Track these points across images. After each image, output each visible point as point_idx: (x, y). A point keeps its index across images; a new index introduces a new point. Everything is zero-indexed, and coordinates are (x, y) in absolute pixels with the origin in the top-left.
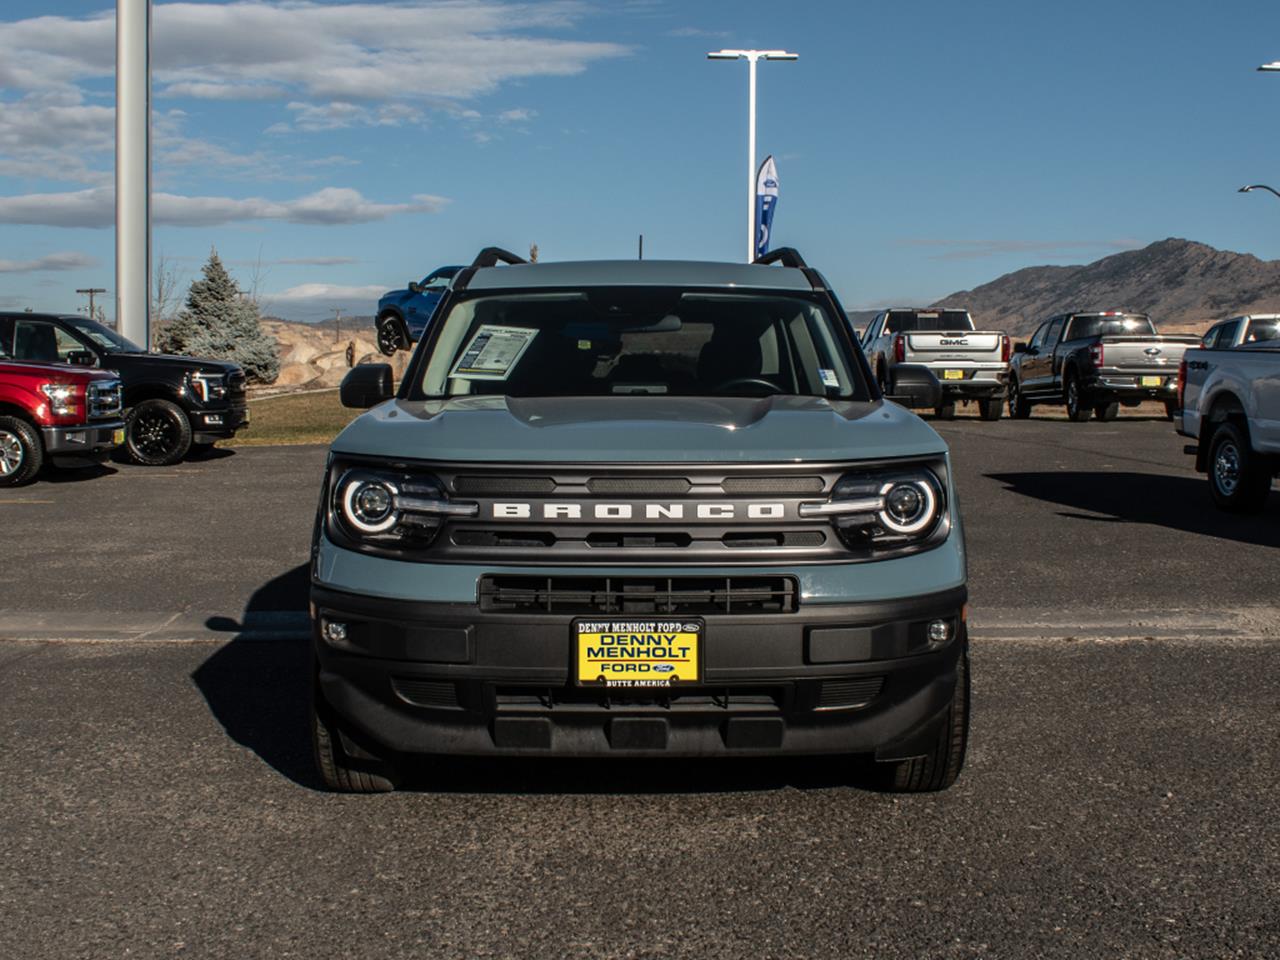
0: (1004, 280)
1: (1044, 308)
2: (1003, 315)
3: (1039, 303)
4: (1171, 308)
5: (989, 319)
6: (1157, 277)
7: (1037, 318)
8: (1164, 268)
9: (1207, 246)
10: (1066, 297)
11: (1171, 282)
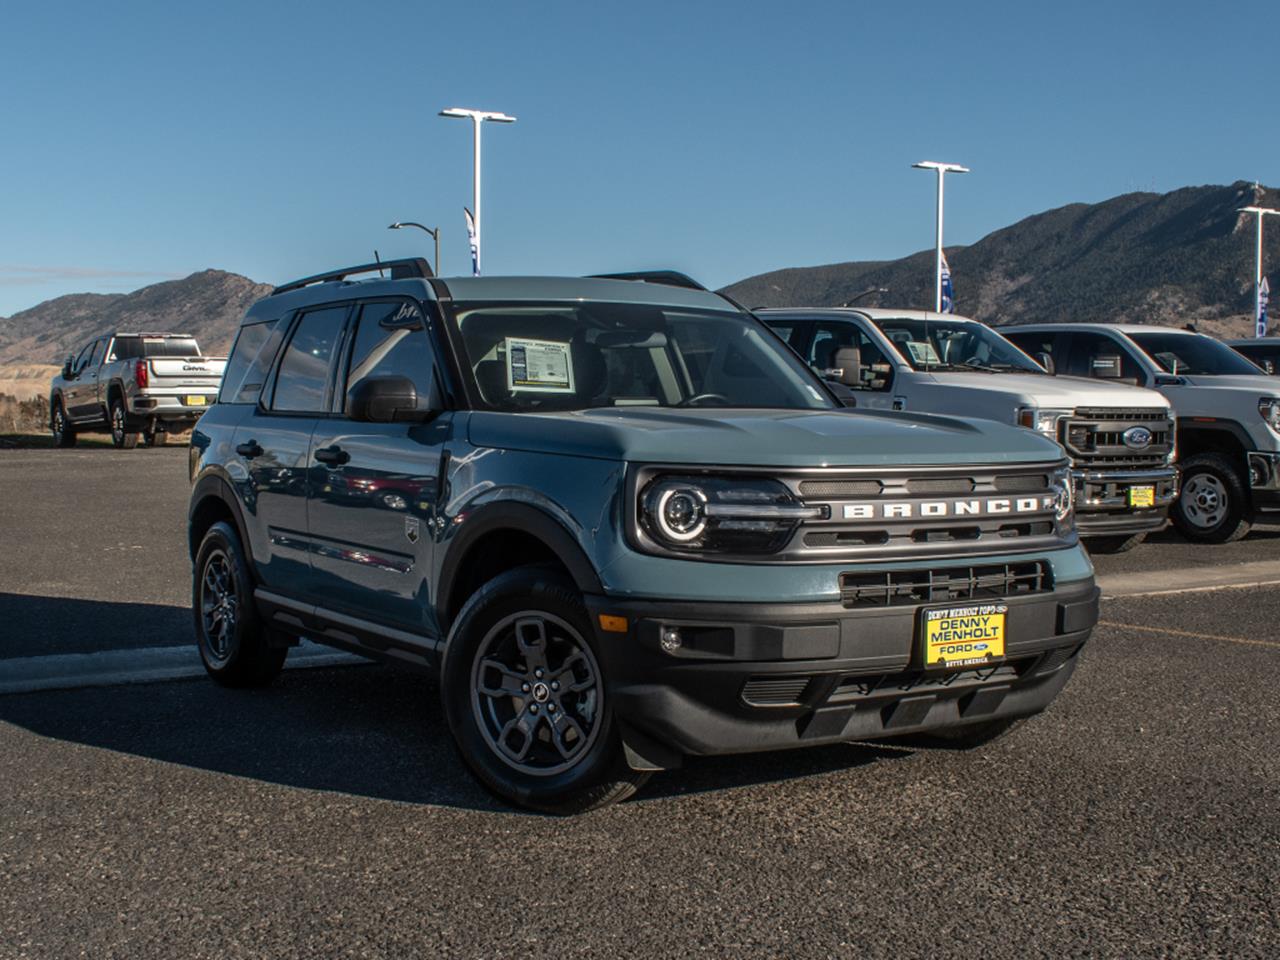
0: (44, 307)
1: (85, 336)
2: (43, 342)
3: (80, 331)
4: (212, 338)
5: (28, 347)
6: (198, 308)
7: (78, 346)
8: (204, 299)
9: (245, 278)
10: (108, 325)
11: (211, 313)
